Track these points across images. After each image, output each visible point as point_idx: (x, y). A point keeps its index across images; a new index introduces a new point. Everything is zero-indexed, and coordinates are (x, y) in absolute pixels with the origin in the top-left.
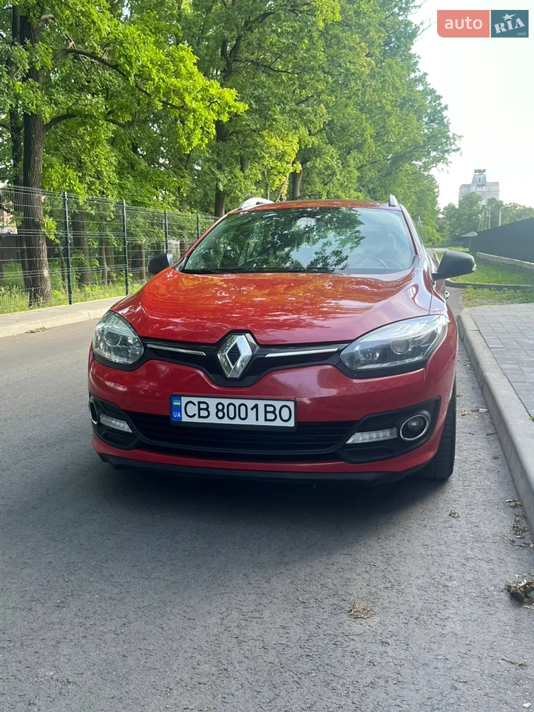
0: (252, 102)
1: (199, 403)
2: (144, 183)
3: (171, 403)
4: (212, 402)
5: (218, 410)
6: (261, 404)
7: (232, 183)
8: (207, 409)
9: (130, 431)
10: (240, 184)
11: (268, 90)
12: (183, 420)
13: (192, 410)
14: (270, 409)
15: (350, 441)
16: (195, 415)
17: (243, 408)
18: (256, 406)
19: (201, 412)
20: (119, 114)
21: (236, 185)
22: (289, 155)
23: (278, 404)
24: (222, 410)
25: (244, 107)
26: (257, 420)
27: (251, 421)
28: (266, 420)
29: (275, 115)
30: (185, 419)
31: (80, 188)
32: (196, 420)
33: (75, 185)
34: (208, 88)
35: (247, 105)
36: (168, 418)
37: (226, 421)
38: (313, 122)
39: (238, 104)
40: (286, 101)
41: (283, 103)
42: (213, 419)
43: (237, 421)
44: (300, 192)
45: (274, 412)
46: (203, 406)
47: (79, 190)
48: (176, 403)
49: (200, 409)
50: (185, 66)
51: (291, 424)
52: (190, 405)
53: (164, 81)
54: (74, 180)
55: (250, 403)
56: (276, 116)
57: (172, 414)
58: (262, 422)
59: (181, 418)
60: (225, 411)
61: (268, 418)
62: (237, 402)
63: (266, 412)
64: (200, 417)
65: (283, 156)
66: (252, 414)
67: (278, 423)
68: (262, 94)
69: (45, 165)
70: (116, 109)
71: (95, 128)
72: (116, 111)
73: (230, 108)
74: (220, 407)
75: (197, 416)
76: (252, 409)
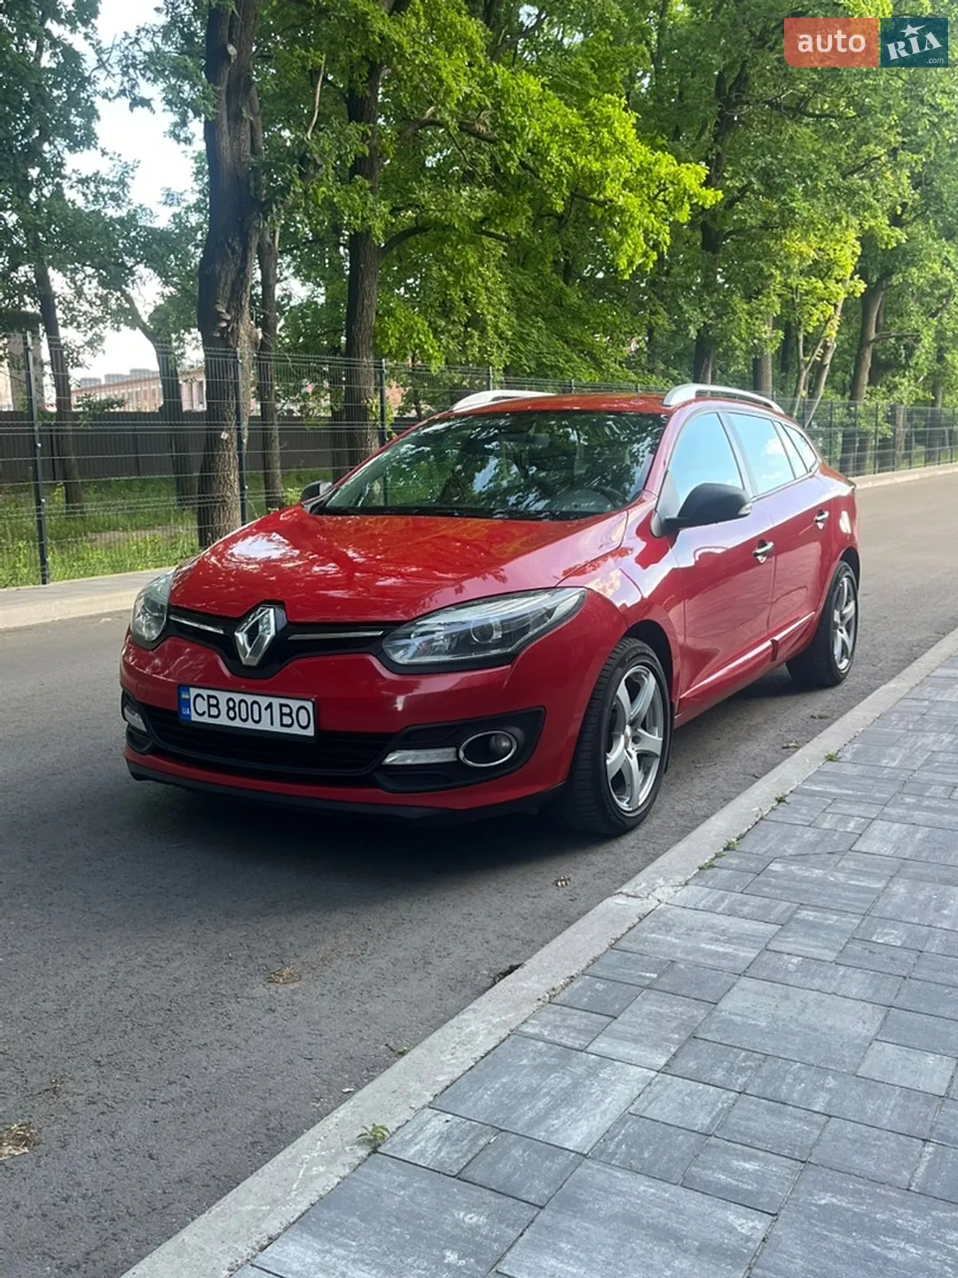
0: (753, 179)
1: (209, 697)
2: (569, 328)
3: (179, 695)
4: (223, 697)
5: (229, 709)
6: (276, 702)
7: (723, 324)
8: (217, 706)
9: (144, 729)
10: (739, 324)
11: (785, 155)
12: (193, 719)
13: (202, 705)
14: (286, 710)
15: (388, 760)
16: (204, 713)
17: (255, 706)
18: (270, 706)
19: (212, 709)
20: (497, 221)
21: (731, 326)
22: (842, 267)
23: (295, 704)
24: (233, 708)
25: (716, 196)
26: (272, 724)
27: (264, 726)
28: (282, 725)
29: (792, 201)
30: (195, 718)
31: (432, 347)
32: (205, 719)
33: (426, 343)
34: (652, 167)
35: (720, 192)
36: (177, 714)
37: (237, 723)
38: (870, 207)
39: (704, 191)
40: (815, 174)
41: (810, 177)
42: (223, 720)
43: (250, 725)
44: (876, 332)
45: (290, 715)
46: (213, 701)
47: (431, 351)
48: (184, 696)
49: (210, 706)
50: (610, 132)
51: (310, 732)
52: (199, 699)
53: (570, 163)
54: (424, 334)
55: (264, 701)
56: (794, 204)
57: (180, 710)
58: (277, 728)
59: (190, 716)
60: (237, 709)
61: (284, 722)
62: (250, 699)
63: (282, 715)
64: (210, 716)
65: (829, 269)
66: (266, 715)
67: (295, 730)
68: (772, 163)
69: (380, 312)
70: (492, 213)
71: (459, 247)
72: (493, 218)
73: (690, 197)
74: (231, 704)
75: (207, 714)
76: (266, 709)
